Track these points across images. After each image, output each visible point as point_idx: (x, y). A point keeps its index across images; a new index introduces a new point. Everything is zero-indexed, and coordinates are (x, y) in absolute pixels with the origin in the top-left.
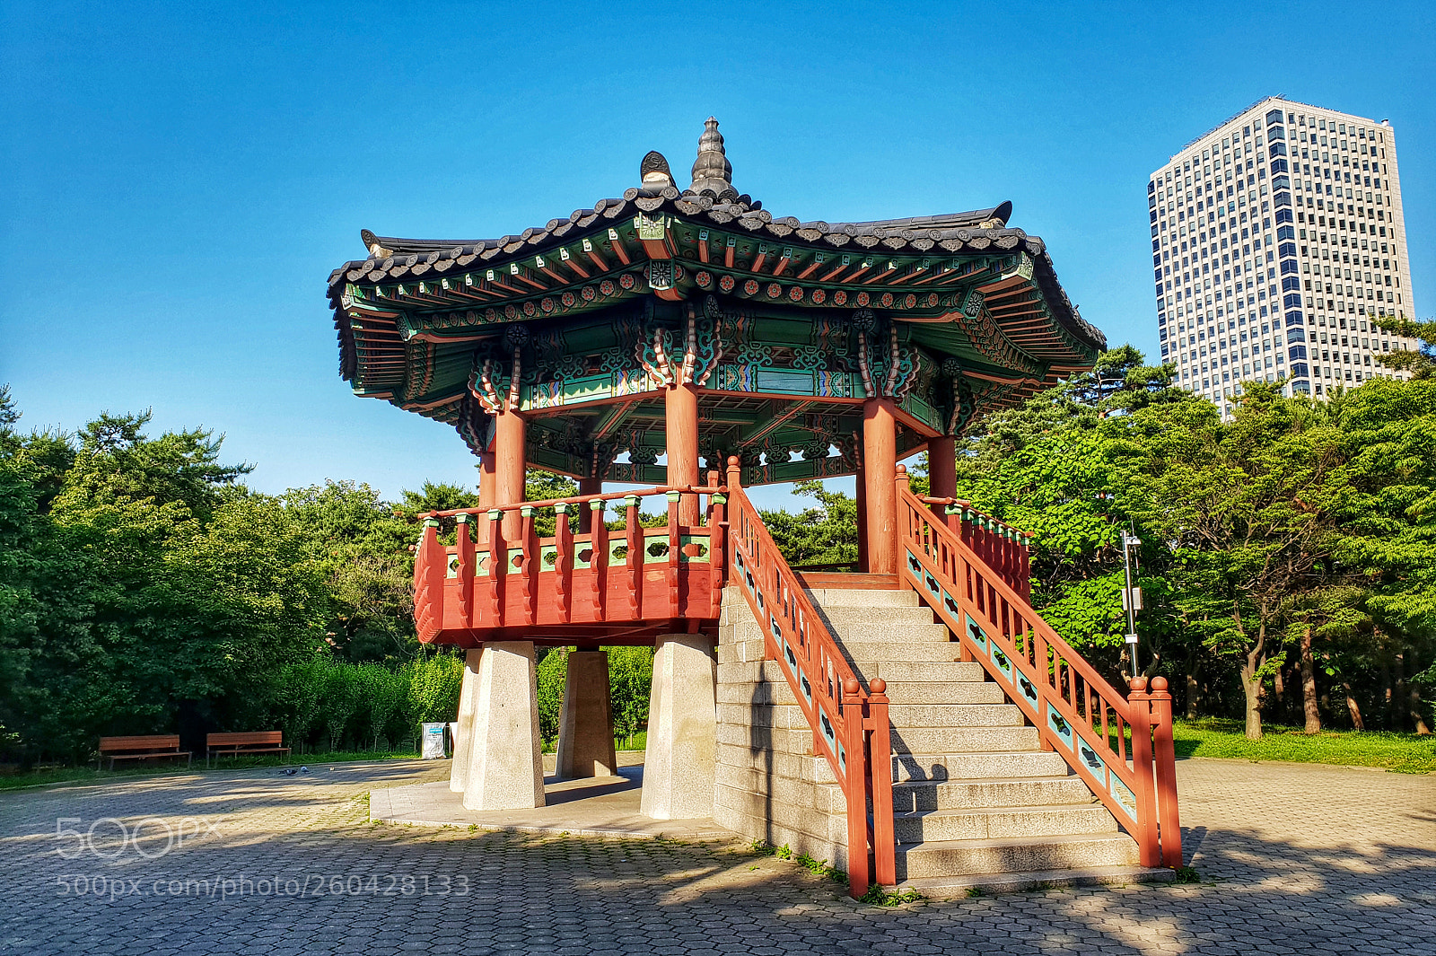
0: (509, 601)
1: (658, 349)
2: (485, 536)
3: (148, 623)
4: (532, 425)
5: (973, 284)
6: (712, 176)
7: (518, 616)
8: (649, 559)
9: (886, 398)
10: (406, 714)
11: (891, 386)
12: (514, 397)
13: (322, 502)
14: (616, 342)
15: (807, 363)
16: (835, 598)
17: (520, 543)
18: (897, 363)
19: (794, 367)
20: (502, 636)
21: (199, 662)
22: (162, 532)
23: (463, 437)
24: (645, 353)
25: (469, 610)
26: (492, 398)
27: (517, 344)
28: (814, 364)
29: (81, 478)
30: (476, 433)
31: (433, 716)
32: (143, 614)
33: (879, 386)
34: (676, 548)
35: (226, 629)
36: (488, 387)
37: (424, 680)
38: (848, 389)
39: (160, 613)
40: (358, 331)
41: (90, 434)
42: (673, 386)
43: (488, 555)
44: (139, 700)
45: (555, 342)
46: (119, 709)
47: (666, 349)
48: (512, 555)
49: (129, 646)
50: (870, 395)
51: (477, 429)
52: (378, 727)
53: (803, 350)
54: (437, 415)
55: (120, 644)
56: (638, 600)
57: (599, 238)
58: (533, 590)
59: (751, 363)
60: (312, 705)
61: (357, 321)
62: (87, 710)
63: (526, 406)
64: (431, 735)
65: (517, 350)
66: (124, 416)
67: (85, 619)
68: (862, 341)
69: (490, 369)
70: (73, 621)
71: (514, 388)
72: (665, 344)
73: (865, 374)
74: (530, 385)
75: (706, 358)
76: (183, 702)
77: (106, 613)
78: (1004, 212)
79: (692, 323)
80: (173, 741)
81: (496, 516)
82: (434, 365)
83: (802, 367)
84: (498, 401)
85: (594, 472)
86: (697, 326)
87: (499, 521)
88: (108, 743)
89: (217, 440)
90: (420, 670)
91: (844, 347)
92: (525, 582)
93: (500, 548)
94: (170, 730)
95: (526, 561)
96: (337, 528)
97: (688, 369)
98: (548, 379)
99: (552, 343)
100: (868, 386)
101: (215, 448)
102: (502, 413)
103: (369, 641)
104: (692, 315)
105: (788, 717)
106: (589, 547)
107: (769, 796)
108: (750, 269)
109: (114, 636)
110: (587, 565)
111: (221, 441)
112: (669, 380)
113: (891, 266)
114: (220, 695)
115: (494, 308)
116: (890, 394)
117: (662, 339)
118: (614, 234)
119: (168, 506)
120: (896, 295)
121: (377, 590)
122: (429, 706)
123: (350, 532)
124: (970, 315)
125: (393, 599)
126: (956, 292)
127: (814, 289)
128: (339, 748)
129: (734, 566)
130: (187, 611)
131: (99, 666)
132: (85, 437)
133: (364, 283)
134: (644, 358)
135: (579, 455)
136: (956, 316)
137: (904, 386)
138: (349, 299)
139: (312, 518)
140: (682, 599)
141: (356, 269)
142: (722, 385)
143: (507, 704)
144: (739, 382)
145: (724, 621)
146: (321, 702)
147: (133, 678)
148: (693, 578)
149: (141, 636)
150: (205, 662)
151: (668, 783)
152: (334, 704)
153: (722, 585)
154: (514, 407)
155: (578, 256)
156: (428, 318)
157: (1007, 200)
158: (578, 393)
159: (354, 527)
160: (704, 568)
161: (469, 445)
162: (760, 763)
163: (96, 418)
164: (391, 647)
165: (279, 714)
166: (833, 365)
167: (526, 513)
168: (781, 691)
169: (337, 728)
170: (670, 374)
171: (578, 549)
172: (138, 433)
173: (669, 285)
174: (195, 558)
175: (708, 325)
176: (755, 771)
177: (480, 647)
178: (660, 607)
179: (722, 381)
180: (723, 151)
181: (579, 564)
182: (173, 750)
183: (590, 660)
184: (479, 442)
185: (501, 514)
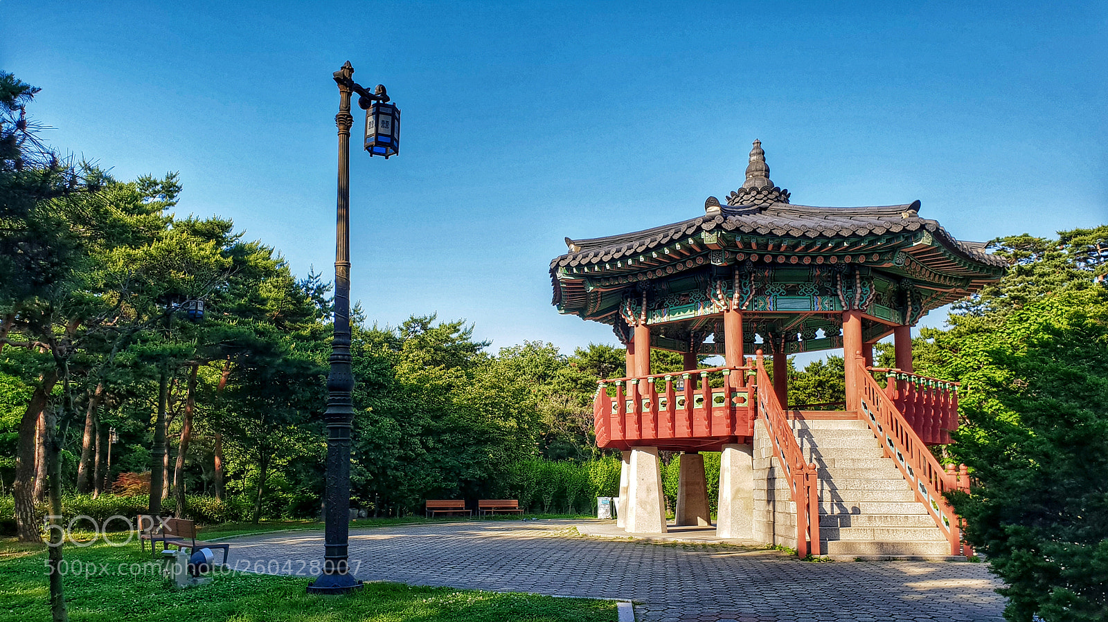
0: (644, 426)
1: (718, 292)
2: (630, 392)
3: (447, 437)
4: (653, 331)
5: (899, 247)
6: (757, 176)
7: (648, 434)
8: (715, 405)
9: (855, 310)
10: (587, 491)
11: (857, 304)
12: (643, 317)
13: (523, 356)
14: (697, 286)
15: (807, 292)
16: (819, 424)
17: (648, 396)
18: (859, 291)
19: (799, 295)
20: (641, 444)
21: (474, 458)
22: (450, 386)
23: (617, 335)
24: (712, 293)
25: (624, 430)
26: (632, 318)
27: (644, 289)
28: (811, 292)
29: (407, 356)
30: (623, 333)
31: (602, 494)
32: (444, 432)
33: (850, 303)
34: (728, 399)
35: (488, 440)
36: (629, 313)
37: (597, 471)
38: (831, 306)
39: (451, 431)
40: (563, 287)
41: (404, 328)
42: (728, 311)
43: (632, 402)
44: (445, 479)
45: (664, 287)
46: (435, 484)
47: (723, 291)
48: (644, 402)
49: (438, 449)
50: (844, 309)
51: (625, 332)
52: (571, 500)
53: (804, 285)
54: (603, 321)
55: (434, 448)
56: (710, 426)
57: (684, 242)
58: (655, 420)
59: (773, 294)
60: (533, 485)
61: (563, 283)
62: (420, 484)
63: (650, 322)
64: (602, 503)
65: (644, 292)
66: (422, 317)
67: (418, 435)
68: (838, 279)
69: (630, 304)
70: (412, 436)
71: (643, 313)
72: (723, 289)
73: (841, 297)
74: (651, 310)
75: (746, 294)
76: (466, 481)
77: (428, 431)
78: (916, 206)
79: (737, 277)
80: (461, 503)
81: (635, 382)
82: (601, 300)
83: (804, 295)
84: (635, 320)
85: (691, 349)
86: (741, 276)
87: (637, 385)
88: (430, 503)
89: (471, 327)
90: (594, 466)
91: (830, 281)
92: (651, 416)
93: (638, 398)
94: (458, 498)
95: (652, 405)
96: (535, 374)
97: (736, 301)
98: (660, 307)
99: (663, 287)
100: (843, 304)
101: (470, 332)
102: (637, 326)
103: (559, 448)
104: (737, 272)
105: (781, 484)
106: (683, 398)
107: (774, 522)
108: (767, 249)
109: (431, 444)
110: (683, 408)
111: (473, 327)
112: (725, 308)
113: (845, 244)
114: (485, 479)
115: (632, 275)
116: (857, 308)
117: (720, 286)
118: (691, 241)
119: (452, 370)
120: (852, 256)
121: (563, 415)
122: (601, 488)
123: (543, 377)
124: (899, 264)
125: (573, 421)
126: (889, 252)
127: (804, 256)
128: (548, 512)
129: (760, 408)
130: (465, 430)
131: (424, 460)
132: (401, 329)
133: (568, 267)
134: (712, 296)
135: (682, 339)
136: (891, 264)
137: (865, 303)
138: (560, 274)
139: (518, 368)
140: (733, 425)
141: (563, 259)
142: (756, 308)
143: (645, 479)
144: (767, 305)
145: (756, 437)
146: (538, 483)
147: (440, 467)
148: (738, 414)
149: (444, 444)
150: (478, 458)
151: (729, 520)
152: (545, 485)
153: (755, 418)
154: (643, 322)
155: (674, 251)
156: (599, 280)
157: (917, 199)
158: (677, 315)
159: (545, 373)
160: (745, 409)
161: (620, 339)
162: (771, 508)
163: (407, 319)
164: (572, 452)
165: (516, 490)
166: (823, 292)
167: (651, 381)
168: (779, 472)
169: (548, 500)
170: (726, 304)
171: (678, 399)
172: (429, 326)
173: (722, 262)
174: (469, 400)
175: (746, 276)
176: (768, 512)
177: (630, 450)
178: (721, 429)
179: (756, 306)
180: (764, 159)
181: (678, 407)
182: (462, 508)
183: (693, 459)
184: (626, 338)
185: (638, 381)
